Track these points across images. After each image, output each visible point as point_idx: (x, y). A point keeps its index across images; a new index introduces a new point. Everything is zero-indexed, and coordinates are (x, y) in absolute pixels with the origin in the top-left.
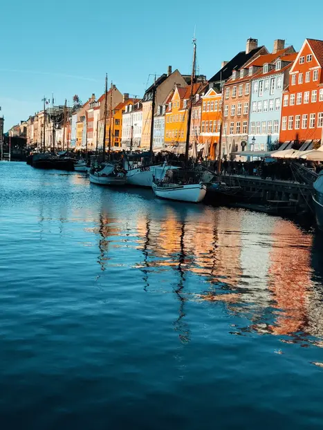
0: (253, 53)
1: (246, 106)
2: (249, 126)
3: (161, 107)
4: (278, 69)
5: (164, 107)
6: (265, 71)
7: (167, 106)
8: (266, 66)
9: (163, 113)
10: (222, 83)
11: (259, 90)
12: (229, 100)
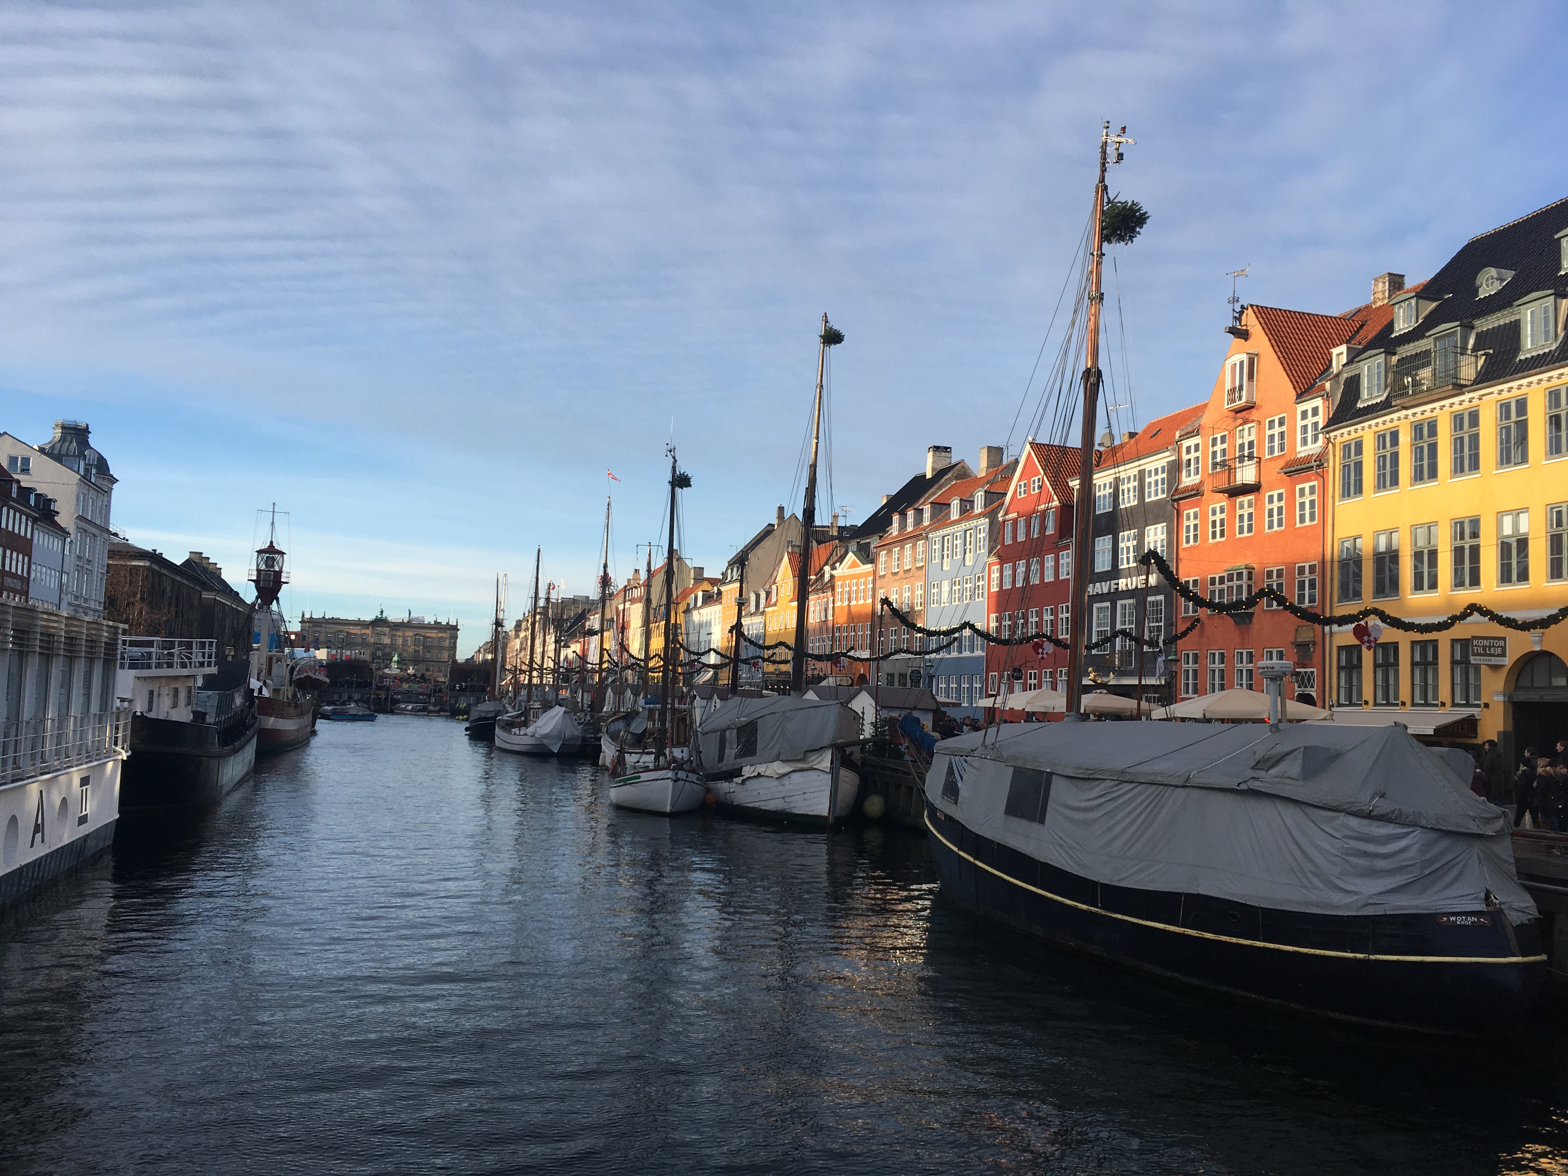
0: (940, 474)
3: (758, 596)
4: (978, 509)
5: (763, 595)
6: (955, 514)
7: (768, 594)
8: (955, 503)
9: (762, 606)
10: (874, 542)
11: (943, 556)
12: (886, 579)
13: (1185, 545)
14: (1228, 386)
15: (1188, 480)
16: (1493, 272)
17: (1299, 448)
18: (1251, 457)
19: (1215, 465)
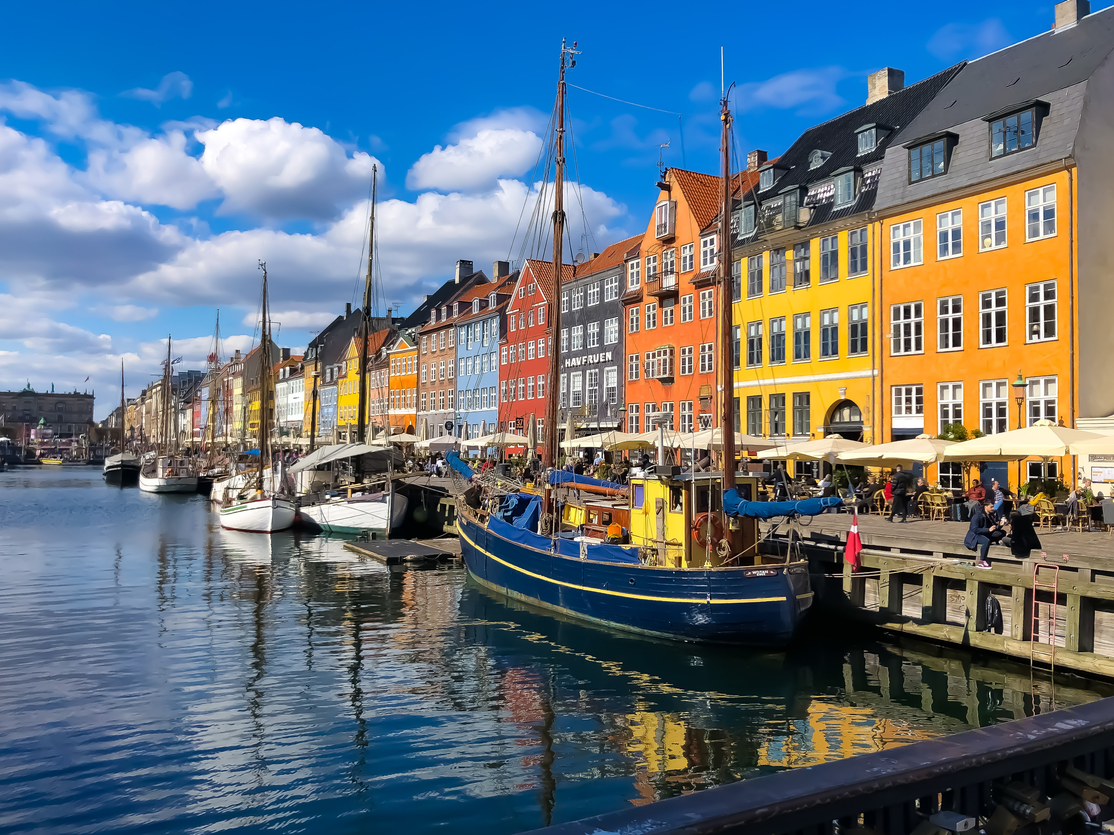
0: (464, 280)
1: (452, 365)
2: (455, 396)
3: (332, 370)
4: (492, 306)
5: (336, 369)
6: (475, 310)
7: (340, 368)
8: (476, 302)
10: (418, 329)
11: (468, 339)
12: (427, 356)
13: (630, 332)
14: (657, 223)
15: (632, 288)
16: (819, 153)
17: (702, 267)
18: (672, 272)
19: (649, 277)
